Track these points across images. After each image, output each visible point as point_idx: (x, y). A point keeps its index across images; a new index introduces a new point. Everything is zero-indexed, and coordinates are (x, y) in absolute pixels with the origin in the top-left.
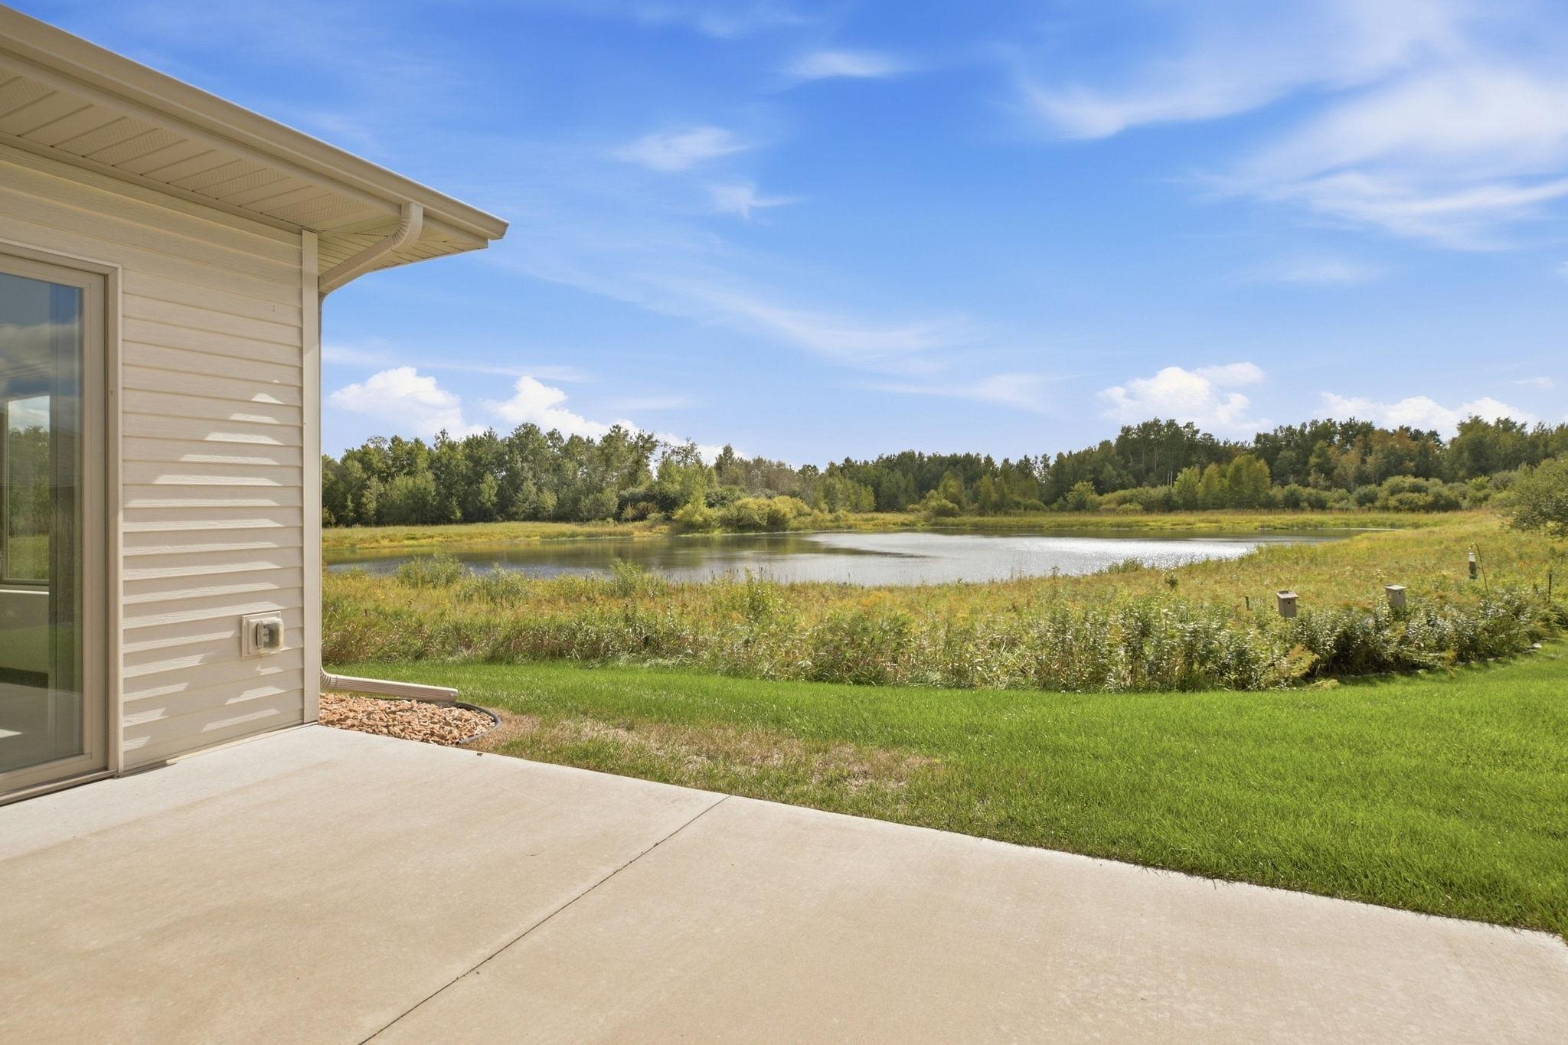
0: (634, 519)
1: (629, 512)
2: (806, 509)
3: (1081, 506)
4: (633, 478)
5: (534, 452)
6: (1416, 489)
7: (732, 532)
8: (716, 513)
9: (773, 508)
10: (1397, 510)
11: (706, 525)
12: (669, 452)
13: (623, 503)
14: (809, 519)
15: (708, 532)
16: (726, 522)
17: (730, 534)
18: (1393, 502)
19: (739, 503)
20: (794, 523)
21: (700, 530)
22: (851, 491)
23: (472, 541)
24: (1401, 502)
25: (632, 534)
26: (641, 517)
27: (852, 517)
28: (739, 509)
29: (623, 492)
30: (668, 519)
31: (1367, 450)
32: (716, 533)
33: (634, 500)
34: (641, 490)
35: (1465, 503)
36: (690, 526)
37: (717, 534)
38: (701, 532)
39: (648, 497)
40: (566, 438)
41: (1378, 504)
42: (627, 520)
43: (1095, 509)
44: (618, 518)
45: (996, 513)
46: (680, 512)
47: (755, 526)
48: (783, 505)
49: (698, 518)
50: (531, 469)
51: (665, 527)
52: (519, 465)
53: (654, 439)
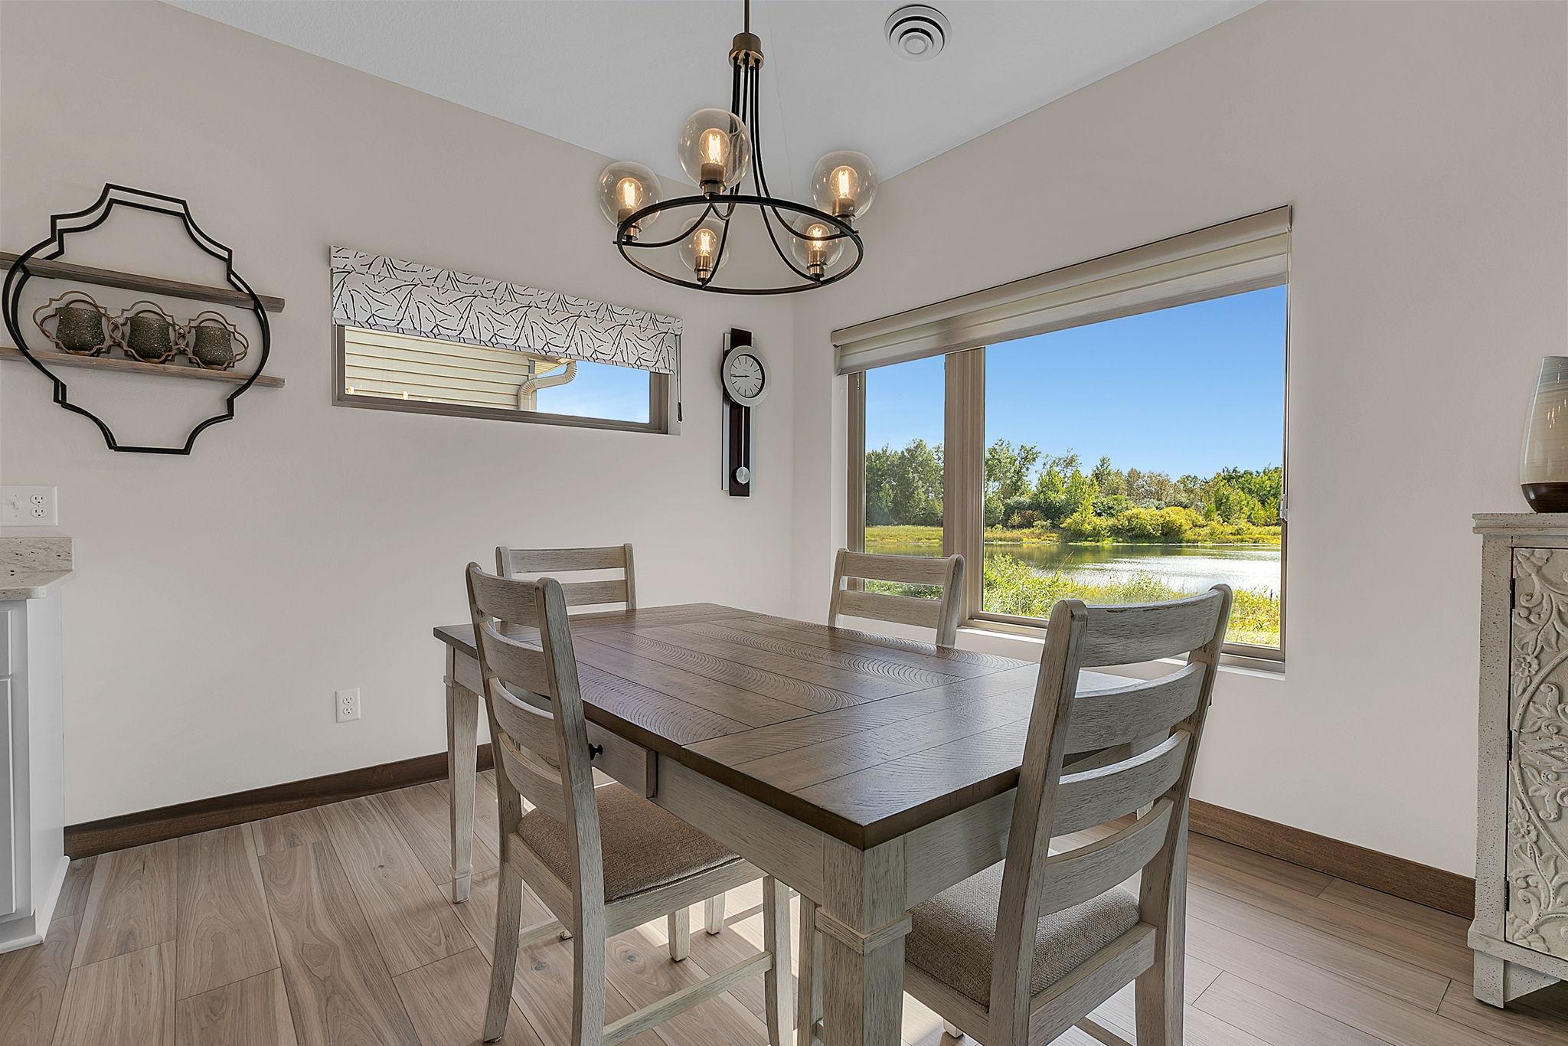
0: (1021, 526)
1: (1016, 519)
2: (1201, 520)
4: (1015, 488)
5: (921, 464)
7: (1123, 542)
8: (1105, 522)
9: (1168, 519)
11: (1096, 535)
12: (1050, 463)
13: (1010, 510)
14: (1207, 530)
15: (1098, 541)
16: (1116, 532)
17: (1121, 544)
19: (1128, 513)
20: (1189, 535)
21: (1089, 539)
22: (1244, 503)
25: (1021, 540)
26: (1029, 524)
27: (1256, 531)
28: (1129, 520)
29: (1008, 501)
30: (1055, 527)
32: (1106, 542)
33: (1019, 507)
34: (1025, 499)
36: (1079, 535)
37: (1107, 543)
38: (1091, 541)
39: (1035, 506)
42: (1013, 527)
44: (1006, 524)
46: (1068, 520)
47: (1148, 537)
48: (1177, 516)
49: (1088, 528)
50: (920, 479)
51: (1054, 535)
52: (910, 475)
53: (1034, 451)
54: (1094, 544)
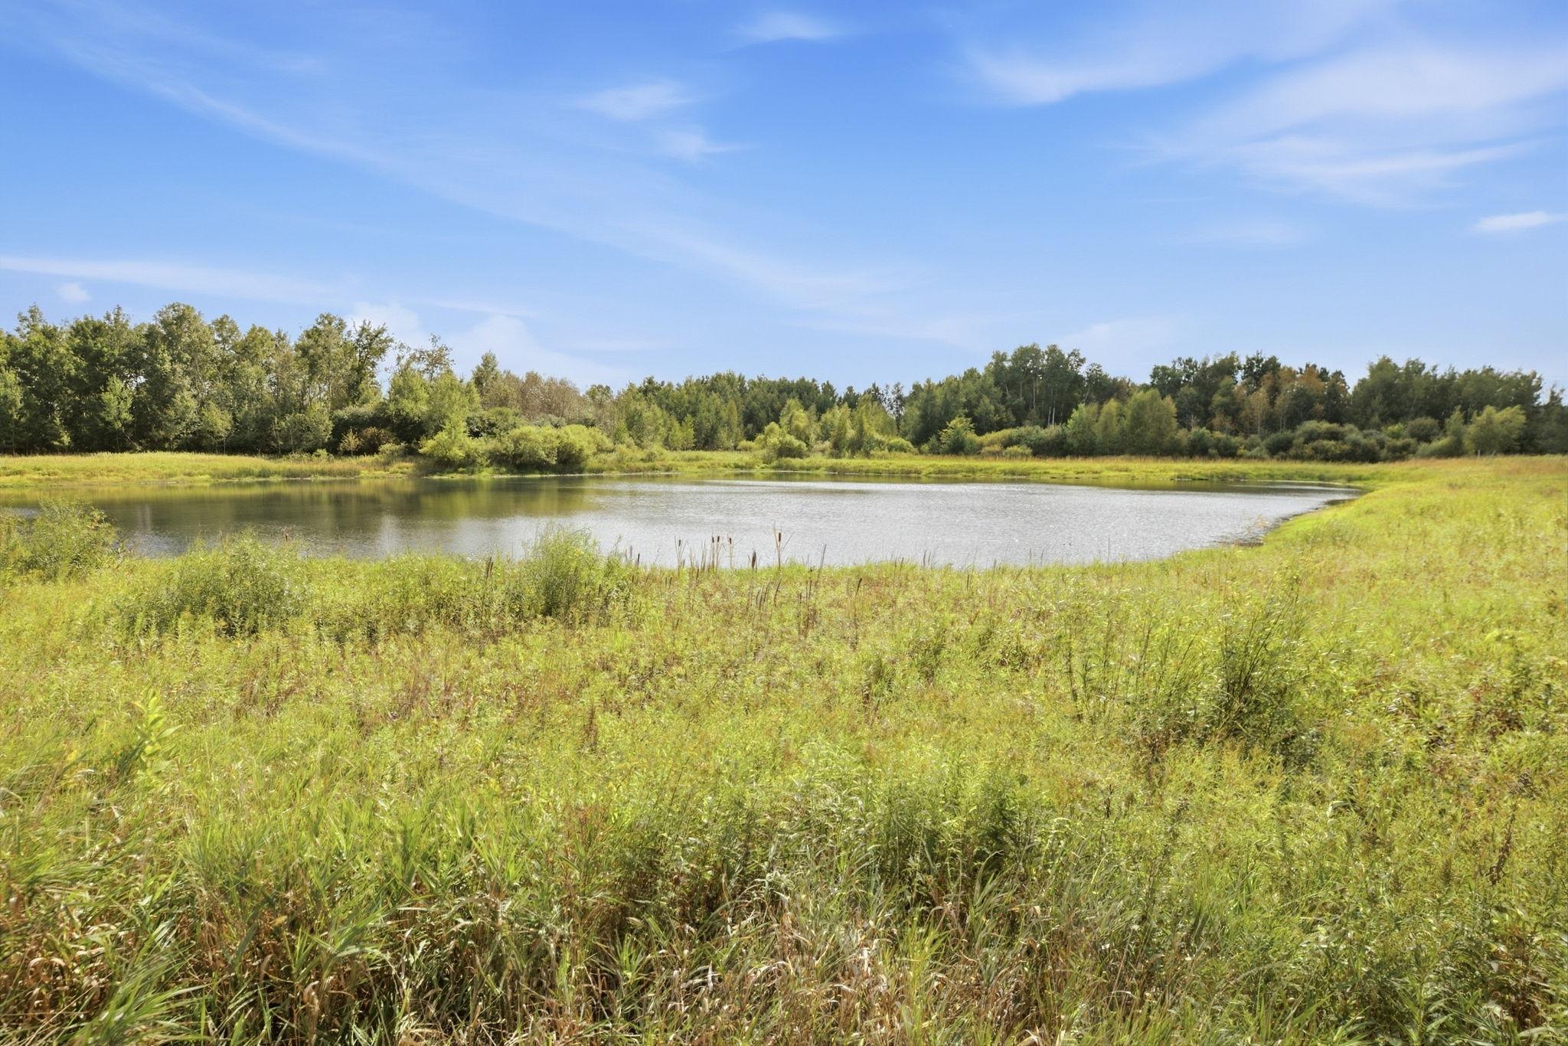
0: (359, 452)
1: (351, 440)
2: (608, 443)
3: (958, 448)
4: (353, 390)
5: (190, 347)
6: (1333, 436)
7: (507, 473)
8: (482, 445)
9: (565, 440)
10: (1310, 458)
11: (468, 463)
12: (407, 357)
13: (341, 427)
14: (613, 457)
15: (473, 473)
16: (498, 459)
17: (505, 476)
18: (1308, 450)
19: (516, 432)
20: (593, 462)
21: (461, 469)
22: (661, 421)
23: (94, 479)
24: (1315, 449)
25: (358, 473)
26: (370, 448)
27: (670, 457)
28: (516, 442)
29: (340, 413)
30: (411, 453)
31: (1274, 391)
32: (484, 473)
33: (357, 424)
34: (367, 410)
35: (1384, 453)
36: (445, 464)
37: (486, 475)
38: (462, 473)
39: (380, 419)
40: (244, 331)
41: (1292, 452)
42: (347, 453)
43: (976, 451)
44: (334, 448)
45: (853, 453)
46: (431, 443)
47: (541, 466)
48: (578, 437)
49: (458, 453)
50: (187, 373)
51: (407, 464)
52: (167, 366)
53: (383, 337)
54: (466, 477)
